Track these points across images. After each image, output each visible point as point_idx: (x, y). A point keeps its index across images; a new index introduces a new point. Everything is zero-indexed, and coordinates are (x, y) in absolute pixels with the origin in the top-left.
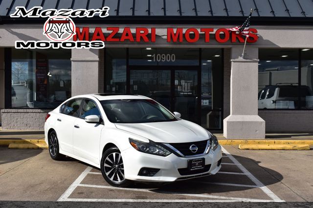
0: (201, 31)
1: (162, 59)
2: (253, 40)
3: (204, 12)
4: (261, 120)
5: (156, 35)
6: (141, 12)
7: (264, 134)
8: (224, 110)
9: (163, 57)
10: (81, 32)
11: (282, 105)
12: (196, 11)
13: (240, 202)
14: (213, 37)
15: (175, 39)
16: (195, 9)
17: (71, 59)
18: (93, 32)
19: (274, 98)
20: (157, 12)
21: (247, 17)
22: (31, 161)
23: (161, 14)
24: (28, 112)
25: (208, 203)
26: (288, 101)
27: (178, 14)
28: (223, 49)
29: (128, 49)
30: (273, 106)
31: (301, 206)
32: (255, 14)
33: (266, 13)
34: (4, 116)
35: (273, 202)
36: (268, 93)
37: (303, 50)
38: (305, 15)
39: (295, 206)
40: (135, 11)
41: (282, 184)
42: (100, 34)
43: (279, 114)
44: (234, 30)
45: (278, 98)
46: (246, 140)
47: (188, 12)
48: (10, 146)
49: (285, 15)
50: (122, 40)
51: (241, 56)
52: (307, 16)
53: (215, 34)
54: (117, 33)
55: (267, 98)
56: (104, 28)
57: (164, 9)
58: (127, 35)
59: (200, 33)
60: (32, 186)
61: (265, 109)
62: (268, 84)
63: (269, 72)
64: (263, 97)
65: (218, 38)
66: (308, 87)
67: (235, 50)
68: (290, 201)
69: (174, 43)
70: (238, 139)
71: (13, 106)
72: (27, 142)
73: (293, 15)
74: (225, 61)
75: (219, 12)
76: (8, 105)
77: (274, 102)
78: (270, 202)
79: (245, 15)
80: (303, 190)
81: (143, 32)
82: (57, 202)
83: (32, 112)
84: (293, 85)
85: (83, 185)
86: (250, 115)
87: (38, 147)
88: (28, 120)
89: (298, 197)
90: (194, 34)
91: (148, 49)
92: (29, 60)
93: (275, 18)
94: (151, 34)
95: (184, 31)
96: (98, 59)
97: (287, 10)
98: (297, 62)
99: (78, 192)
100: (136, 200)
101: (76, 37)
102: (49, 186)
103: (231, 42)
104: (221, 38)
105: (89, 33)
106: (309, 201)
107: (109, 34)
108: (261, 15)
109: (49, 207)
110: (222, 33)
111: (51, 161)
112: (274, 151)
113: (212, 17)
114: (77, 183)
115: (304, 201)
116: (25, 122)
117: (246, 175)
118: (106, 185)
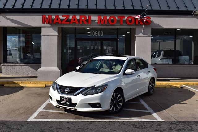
0: (118, 18)
1: (95, 34)
2: (148, 23)
3: (119, 7)
5: (92, 20)
6: (83, 6)
10: (47, 18)
11: (165, 61)
12: (115, 6)
13: (138, 121)
14: (125, 21)
15: (103, 22)
16: (115, 5)
17: (41, 34)
18: (54, 18)
19: (161, 57)
20: (92, 6)
21: (145, 10)
23: (95, 7)
24: (17, 65)
25: (118, 122)
27: (104, 8)
28: (131, 29)
29: (75, 28)
30: (160, 62)
31: (173, 124)
32: (149, 8)
33: (156, 7)
34: (3, 67)
36: (157, 54)
37: (178, 30)
38: (178, 9)
39: (170, 124)
40: (79, 6)
42: (58, 19)
44: (137, 17)
45: (163, 58)
47: (110, 7)
48: (5, 86)
49: (167, 9)
50: (71, 22)
51: (141, 33)
52: (180, 10)
53: (126, 20)
54: (68, 19)
55: (157, 57)
56: (61, 15)
57: (96, 5)
58: (74, 20)
59: (117, 19)
60: (14, 111)
61: (156, 64)
62: (158, 49)
63: (158, 42)
64: (154, 57)
65: (128, 22)
66: (180, 51)
67: (138, 29)
68: (167, 121)
69: (102, 25)
71: (8, 61)
72: (15, 83)
73: (171, 9)
74: (132, 36)
75: (129, 7)
76: (5, 61)
77: (161, 60)
78: (156, 121)
79: (144, 9)
80: (175, 114)
81: (83, 18)
82: (27, 121)
83: (19, 65)
84: (172, 50)
85: (44, 110)
87: (21, 86)
88: (17, 70)
89: (172, 118)
90: (114, 20)
91: (87, 28)
92: (18, 34)
93: (161, 10)
94: (88, 20)
95: (108, 18)
96: (57, 34)
97: (168, 6)
98: (174, 36)
99: (41, 115)
100: (74, 120)
101: (44, 21)
102: (24, 111)
103: (136, 24)
104: (129, 22)
105: (52, 19)
106: (179, 120)
107: (64, 19)
108: (153, 9)
109: (21, 125)
110: (130, 19)
111: (28, 95)
112: (160, 89)
113: (125, 10)
114: (41, 109)
115: (176, 120)
116: (15, 71)
117: (142, 104)
118: (58, 110)
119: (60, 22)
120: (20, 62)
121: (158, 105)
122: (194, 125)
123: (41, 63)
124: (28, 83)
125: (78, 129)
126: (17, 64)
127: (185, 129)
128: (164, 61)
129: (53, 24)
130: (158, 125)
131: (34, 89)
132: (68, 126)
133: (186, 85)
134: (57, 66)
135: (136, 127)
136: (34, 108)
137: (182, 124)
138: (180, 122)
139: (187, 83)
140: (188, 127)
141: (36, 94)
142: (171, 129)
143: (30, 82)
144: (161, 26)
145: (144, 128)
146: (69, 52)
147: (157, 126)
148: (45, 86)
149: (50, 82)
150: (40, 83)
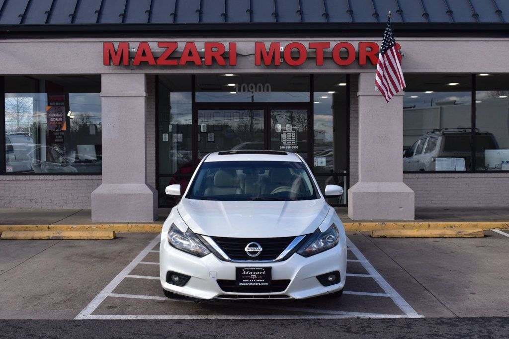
0: (310, 47)
3: (314, 17)
5: (238, 54)
6: (213, 17)
7: (413, 213)
8: (351, 174)
9: (252, 88)
10: (116, 50)
12: (302, 14)
13: (355, 319)
15: (268, 59)
16: (301, 12)
17: (101, 94)
18: (136, 50)
22: (36, 259)
23: (246, 19)
24: (33, 180)
26: (455, 159)
27: (272, 20)
28: (348, 75)
29: (193, 76)
31: (445, 323)
33: (415, 17)
35: (406, 318)
37: (480, 76)
38: (478, 19)
39: (438, 324)
40: (203, 16)
41: (426, 291)
42: (147, 53)
46: (383, 222)
48: (3, 236)
50: (183, 61)
52: (482, 21)
53: (332, 53)
54: (174, 51)
56: (153, 42)
57: (251, 11)
58: (190, 54)
59: (308, 50)
60: (37, 297)
65: (337, 57)
68: (431, 316)
70: (369, 222)
71: (8, 170)
73: (459, 20)
75: (340, 16)
78: (401, 318)
79: (382, 20)
80: (456, 301)
81: (216, 49)
82: (75, 321)
83: (39, 180)
85: (116, 295)
86: (390, 181)
87: (49, 236)
88: (33, 192)
89: (446, 310)
90: (299, 52)
91: (228, 75)
92: (33, 94)
93: (429, 24)
94: (229, 53)
95: (283, 47)
96: (144, 94)
97: (450, 12)
99: (108, 306)
100: (194, 317)
102: (63, 297)
103: (359, 64)
104: (342, 58)
105: (130, 53)
106: (461, 316)
107: (161, 54)
108: (407, 21)
109: (60, 328)
110: (343, 49)
111: (68, 258)
112: (427, 239)
113: (329, 24)
114: (107, 292)
115: (453, 316)
116: (29, 196)
117: (372, 278)
118: (152, 295)
119: (152, 62)
121: (414, 281)
122: (497, 325)
123: (100, 174)
124: (67, 229)
125: (204, 335)
127: (473, 335)
129: (132, 67)
130: (406, 326)
131: (83, 243)
132: (179, 329)
133: (501, 229)
134: (144, 181)
135: (348, 330)
136: (89, 291)
137: (467, 324)
138: (463, 319)
139: (504, 223)
140: (480, 331)
141: (90, 255)
142: (436, 335)
143: (71, 226)
145: (370, 333)
146: (175, 140)
147: (402, 328)
148: (112, 236)
149: (126, 225)
150: (100, 228)
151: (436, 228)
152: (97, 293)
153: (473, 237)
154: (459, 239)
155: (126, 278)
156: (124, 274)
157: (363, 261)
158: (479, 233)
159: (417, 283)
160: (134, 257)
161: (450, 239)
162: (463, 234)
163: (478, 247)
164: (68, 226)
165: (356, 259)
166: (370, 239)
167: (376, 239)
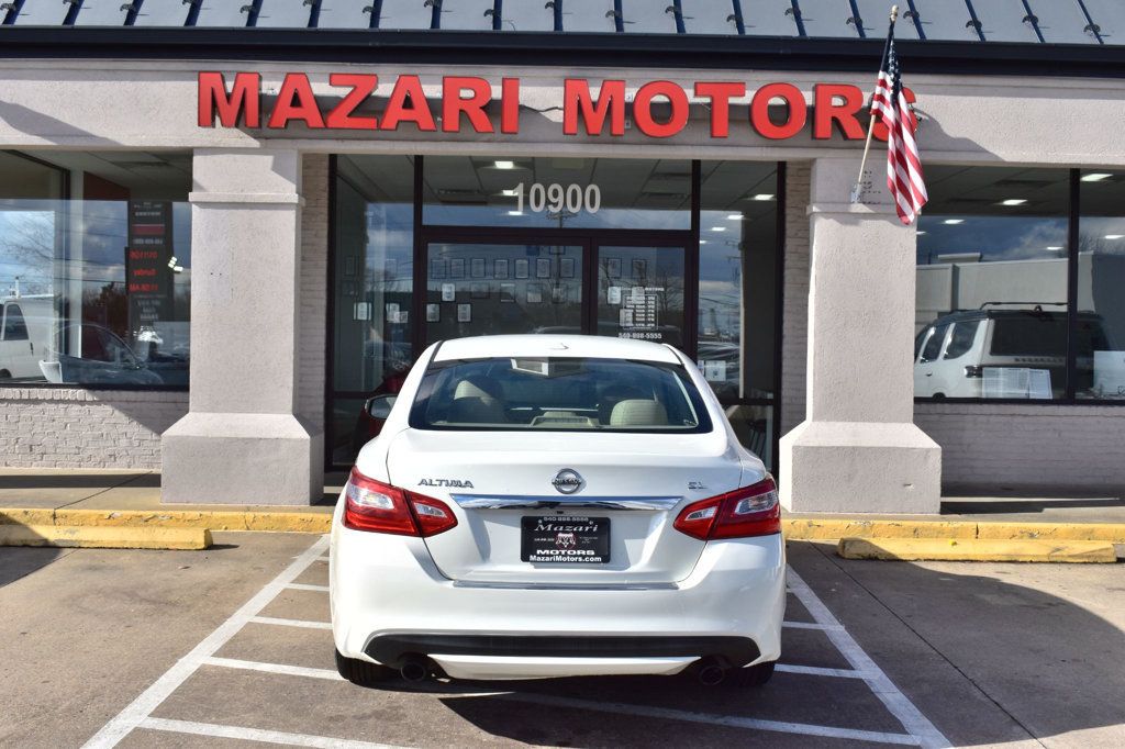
0: (696, 96)
1: (548, 202)
4: (925, 441)
5: (522, 108)
7: (936, 499)
8: (784, 401)
9: (555, 194)
10: (230, 90)
11: (1002, 384)
12: (679, 17)
14: (743, 116)
15: (596, 120)
16: (676, 10)
17: (191, 196)
18: (277, 91)
19: (978, 351)
20: (527, 17)
23: (544, 24)
24: (36, 401)
26: (1028, 370)
27: (608, 27)
28: (782, 166)
29: (419, 159)
30: (970, 389)
32: (907, 32)
33: (947, 27)
36: (949, 339)
37: (1087, 178)
38: (1098, 37)
40: (443, 14)
42: (303, 98)
43: (992, 419)
45: (990, 359)
46: (867, 519)
47: (649, 21)
49: (1027, 35)
50: (390, 121)
52: (1107, 41)
53: (749, 108)
54: (369, 96)
55: (946, 357)
56: (320, 76)
57: (556, 6)
58: (408, 103)
59: (691, 98)
63: (950, 265)
64: (931, 354)
65: (761, 119)
67: (827, 169)
69: (593, 138)
70: (833, 517)
73: (1052, 37)
74: (790, 214)
77: (976, 372)
79: (870, 35)
81: (469, 94)
84: (1046, 308)
85: (161, 724)
86: (882, 420)
88: (38, 429)
90: (669, 106)
91: (500, 165)
92: (54, 202)
93: (983, 45)
94: (501, 102)
95: (630, 92)
96: (294, 198)
97: (1032, 19)
101: (211, 110)
102: (13, 727)
103: (814, 137)
104: (773, 121)
105: (261, 97)
107: (338, 101)
108: (931, 35)
110: (777, 101)
111: (73, 602)
112: (978, 566)
113: (742, 39)
114: (139, 712)
116: (26, 438)
117: (861, 680)
118: (261, 725)
119: (315, 118)
120: (60, 381)
121: (978, 694)
124: (97, 521)
126: (37, 393)
128: (1001, 379)
129: (266, 131)
131: (126, 558)
134: (290, 405)
136: (90, 709)
141: (132, 595)
143: (107, 513)
144: (984, 151)
148: (200, 541)
149: (242, 513)
150: (178, 520)
151: (995, 535)
152: (109, 716)
153: (1091, 561)
154: (1057, 565)
155: (204, 665)
156: (202, 656)
157: (831, 628)
158: (1103, 553)
159: (985, 699)
160: (240, 603)
161: (1037, 566)
162: (1064, 553)
163: (1111, 589)
164: (101, 512)
165: (812, 620)
166: (838, 561)
167: (852, 563)
